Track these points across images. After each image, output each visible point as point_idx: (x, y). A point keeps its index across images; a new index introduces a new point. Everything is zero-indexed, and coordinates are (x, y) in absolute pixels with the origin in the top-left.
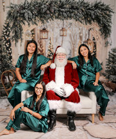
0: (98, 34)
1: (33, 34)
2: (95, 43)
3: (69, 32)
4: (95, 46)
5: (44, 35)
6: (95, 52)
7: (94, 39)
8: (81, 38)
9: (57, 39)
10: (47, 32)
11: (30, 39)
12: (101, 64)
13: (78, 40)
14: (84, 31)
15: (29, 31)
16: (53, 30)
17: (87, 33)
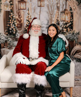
0: (75, 4)
1: (11, 5)
2: (72, 13)
3: (46, 3)
4: (72, 16)
5: (22, 6)
6: (72, 22)
7: (71, 10)
8: (58, 8)
9: (35, 10)
10: (25, 2)
11: (8, 9)
12: (78, 33)
13: (56, 11)
14: (61, 1)
15: (8, 2)
16: (31, 1)
17: (64, 3)
